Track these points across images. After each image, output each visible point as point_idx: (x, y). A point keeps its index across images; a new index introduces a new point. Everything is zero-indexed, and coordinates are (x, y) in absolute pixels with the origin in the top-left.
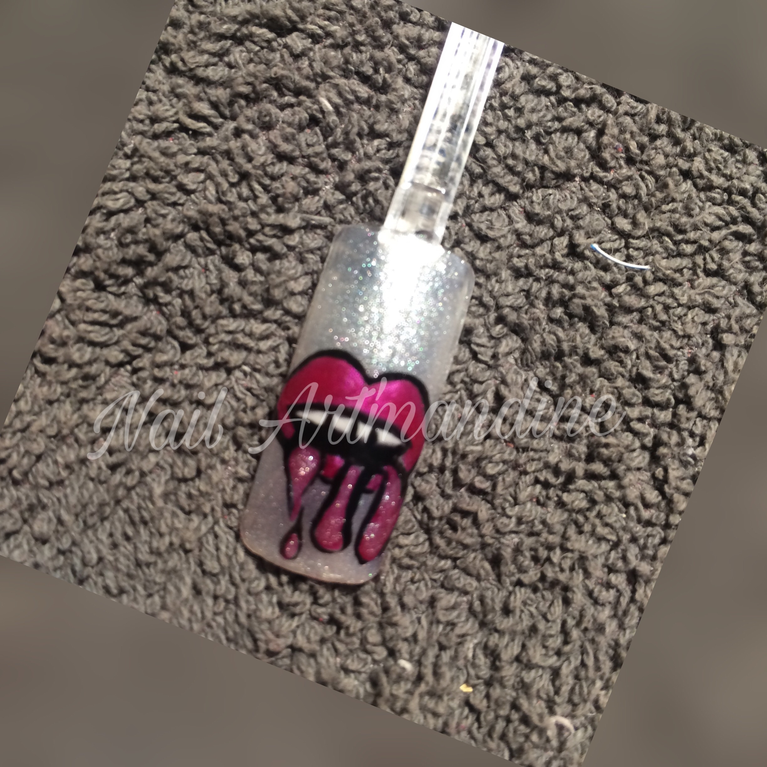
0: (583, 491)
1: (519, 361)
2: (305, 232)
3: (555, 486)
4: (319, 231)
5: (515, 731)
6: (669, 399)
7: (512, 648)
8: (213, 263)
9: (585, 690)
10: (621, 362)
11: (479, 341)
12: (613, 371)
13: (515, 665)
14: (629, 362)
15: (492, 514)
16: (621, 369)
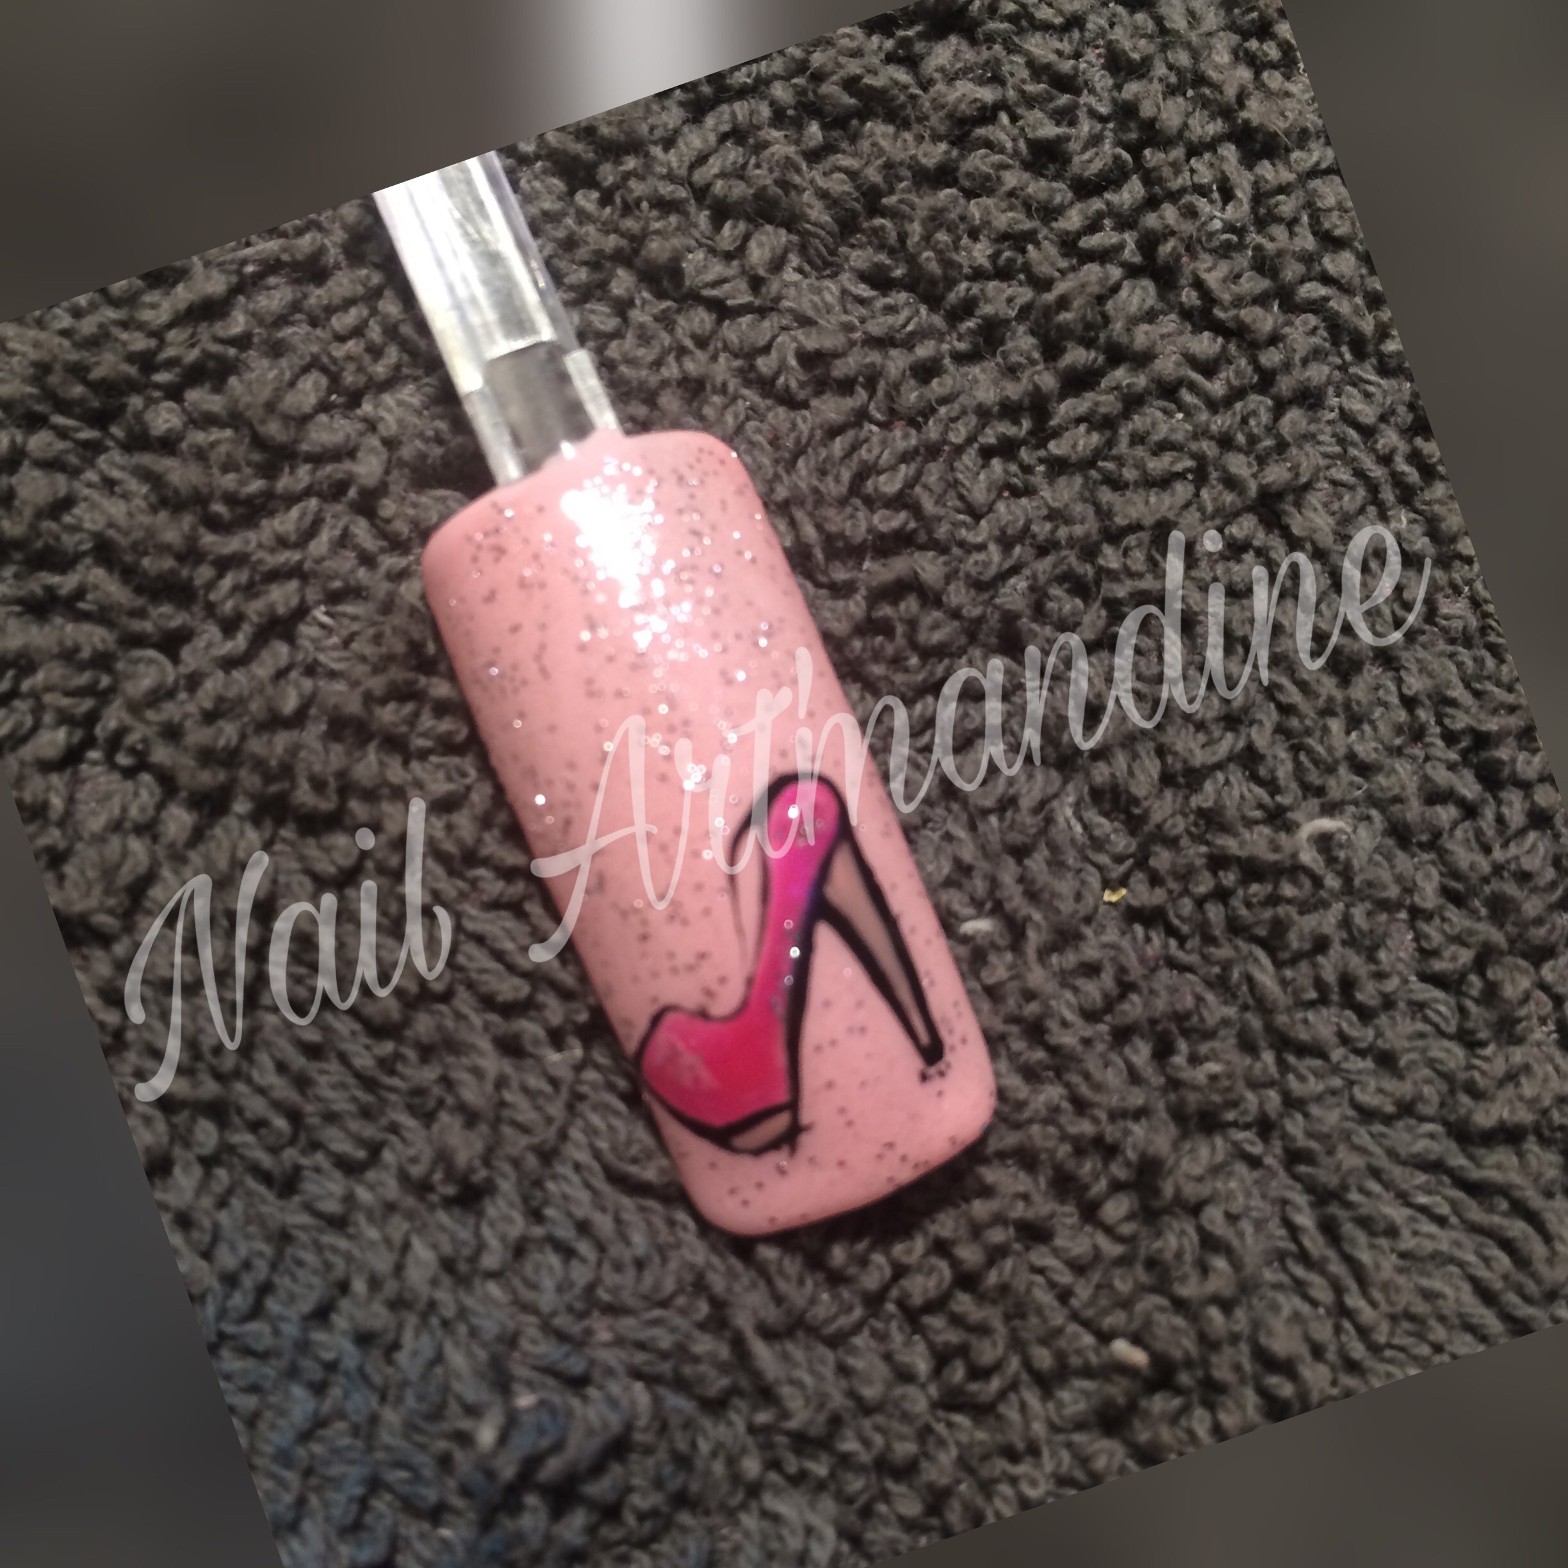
0: (1079, 420)
1: (807, 268)
2: (249, 298)
3: (1024, 442)
4: (272, 280)
5: (1248, 905)
6: (1117, 158)
7: (1144, 770)
8: (113, 464)
9: (1320, 749)
10: (989, 145)
11: (710, 277)
12: (986, 169)
13: (1168, 794)
14: (1003, 137)
15: (945, 564)
16: (997, 158)
